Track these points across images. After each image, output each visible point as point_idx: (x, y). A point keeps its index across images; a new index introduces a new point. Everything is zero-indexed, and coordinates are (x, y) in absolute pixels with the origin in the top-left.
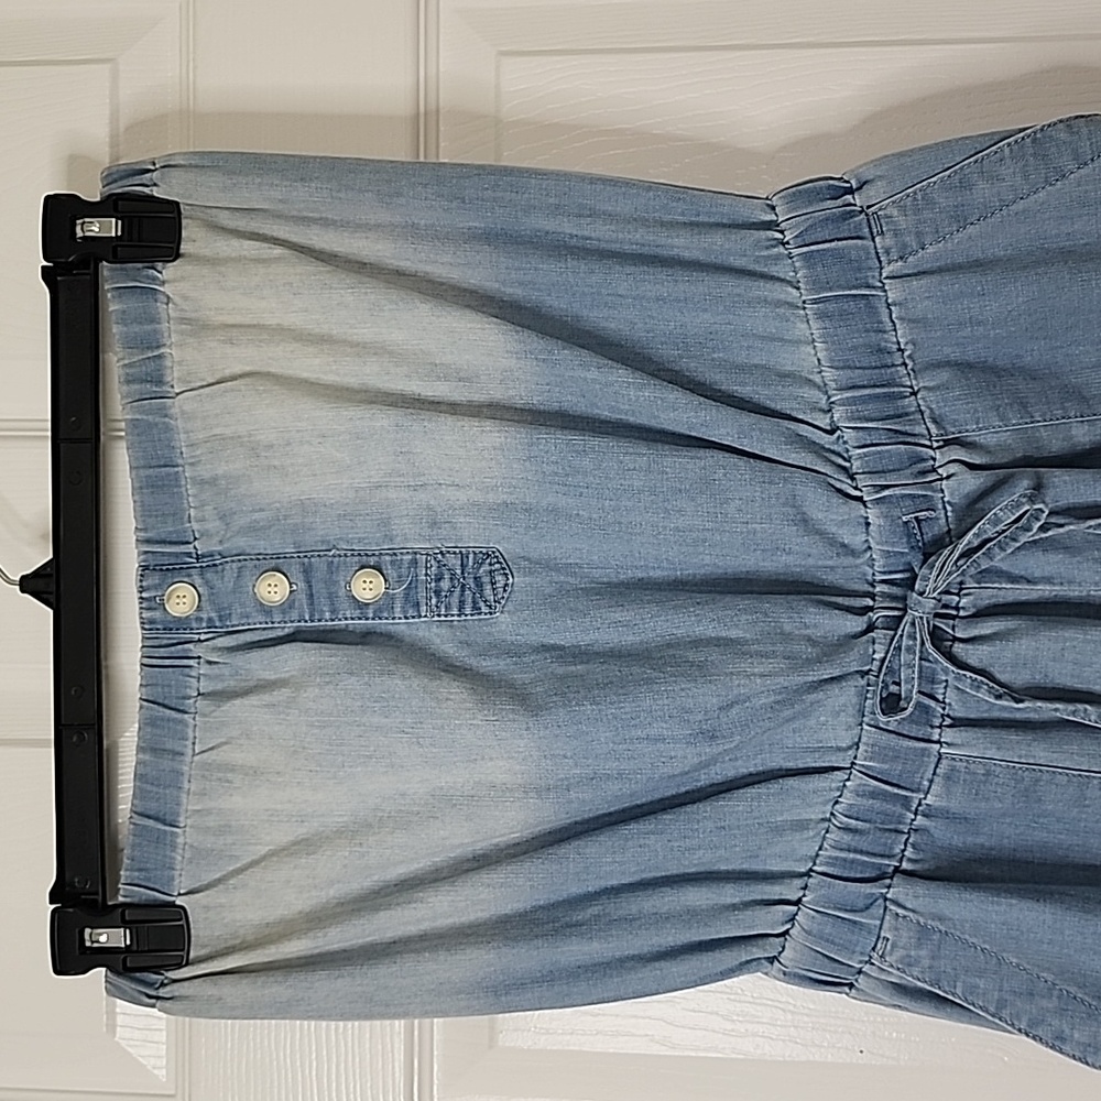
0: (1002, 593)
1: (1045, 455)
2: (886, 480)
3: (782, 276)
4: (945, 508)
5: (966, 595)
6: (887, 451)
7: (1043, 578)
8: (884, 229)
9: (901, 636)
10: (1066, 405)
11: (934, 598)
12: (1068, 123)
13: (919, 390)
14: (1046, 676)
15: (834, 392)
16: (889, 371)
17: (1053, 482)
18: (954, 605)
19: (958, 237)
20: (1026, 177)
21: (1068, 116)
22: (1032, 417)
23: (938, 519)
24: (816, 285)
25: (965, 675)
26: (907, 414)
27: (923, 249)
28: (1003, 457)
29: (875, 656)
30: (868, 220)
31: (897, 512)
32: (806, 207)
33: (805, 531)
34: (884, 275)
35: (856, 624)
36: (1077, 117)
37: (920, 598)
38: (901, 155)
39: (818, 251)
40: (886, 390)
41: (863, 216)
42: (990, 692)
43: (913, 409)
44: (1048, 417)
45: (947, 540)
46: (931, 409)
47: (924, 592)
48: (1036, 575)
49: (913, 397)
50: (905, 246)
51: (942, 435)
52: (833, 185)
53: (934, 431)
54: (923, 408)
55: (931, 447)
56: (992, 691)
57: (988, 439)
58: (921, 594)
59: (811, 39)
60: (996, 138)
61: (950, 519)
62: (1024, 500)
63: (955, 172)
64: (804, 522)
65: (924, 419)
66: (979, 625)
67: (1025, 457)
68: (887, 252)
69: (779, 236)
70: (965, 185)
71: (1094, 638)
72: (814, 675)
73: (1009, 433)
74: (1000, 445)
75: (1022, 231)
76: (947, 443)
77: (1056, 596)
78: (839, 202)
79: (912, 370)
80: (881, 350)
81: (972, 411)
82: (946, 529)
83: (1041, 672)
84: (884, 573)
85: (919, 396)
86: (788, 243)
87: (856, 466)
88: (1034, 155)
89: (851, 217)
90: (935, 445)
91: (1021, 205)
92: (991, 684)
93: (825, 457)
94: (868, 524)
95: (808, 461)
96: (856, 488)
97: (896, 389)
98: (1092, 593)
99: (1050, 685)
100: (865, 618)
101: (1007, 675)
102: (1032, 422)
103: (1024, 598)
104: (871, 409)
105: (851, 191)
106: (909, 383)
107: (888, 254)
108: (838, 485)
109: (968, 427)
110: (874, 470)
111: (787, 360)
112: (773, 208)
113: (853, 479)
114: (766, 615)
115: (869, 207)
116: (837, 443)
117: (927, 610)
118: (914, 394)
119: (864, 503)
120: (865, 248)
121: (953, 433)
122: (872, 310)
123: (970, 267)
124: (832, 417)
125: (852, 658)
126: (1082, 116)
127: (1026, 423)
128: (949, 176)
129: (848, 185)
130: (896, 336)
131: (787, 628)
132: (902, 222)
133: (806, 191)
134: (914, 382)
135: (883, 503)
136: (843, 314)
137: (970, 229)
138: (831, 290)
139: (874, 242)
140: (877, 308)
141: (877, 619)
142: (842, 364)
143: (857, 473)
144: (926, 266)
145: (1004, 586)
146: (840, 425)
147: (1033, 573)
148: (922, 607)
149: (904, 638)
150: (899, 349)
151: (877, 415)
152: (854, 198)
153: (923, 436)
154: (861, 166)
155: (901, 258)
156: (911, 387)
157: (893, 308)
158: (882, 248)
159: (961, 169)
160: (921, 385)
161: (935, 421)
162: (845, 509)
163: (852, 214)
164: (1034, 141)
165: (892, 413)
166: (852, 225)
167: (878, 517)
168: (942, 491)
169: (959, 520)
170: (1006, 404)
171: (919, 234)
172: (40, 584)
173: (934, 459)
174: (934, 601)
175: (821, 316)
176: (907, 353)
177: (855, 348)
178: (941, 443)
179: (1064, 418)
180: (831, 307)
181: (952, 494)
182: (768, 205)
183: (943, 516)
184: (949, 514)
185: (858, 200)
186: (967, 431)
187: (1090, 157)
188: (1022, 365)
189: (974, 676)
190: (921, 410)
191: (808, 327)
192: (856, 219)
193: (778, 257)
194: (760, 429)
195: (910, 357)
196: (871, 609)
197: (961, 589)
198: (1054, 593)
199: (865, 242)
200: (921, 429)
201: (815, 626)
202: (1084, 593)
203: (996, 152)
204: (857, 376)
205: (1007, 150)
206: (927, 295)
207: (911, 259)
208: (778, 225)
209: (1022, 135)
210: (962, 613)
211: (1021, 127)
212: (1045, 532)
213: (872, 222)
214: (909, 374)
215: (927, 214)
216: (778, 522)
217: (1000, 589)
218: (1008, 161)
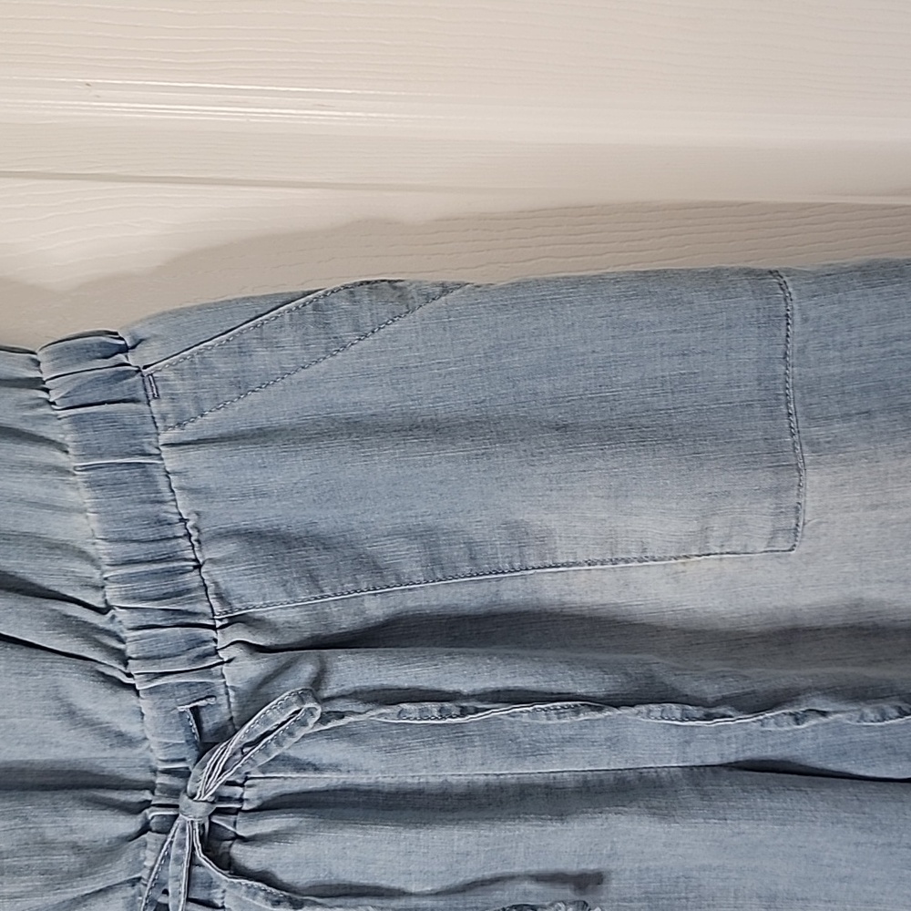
0: (287, 783)
1: (334, 632)
2: (160, 668)
3: (52, 437)
4: (227, 694)
5: (250, 786)
6: (163, 634)
7: (331, 765)
8: (160, 392)
9: (171, 842)
10: (357, 577)
11: (206, 801)
12: (350, 290)
13: (204, 563)
14: (330, 873)
15: (108, 567)
16: (168, 544)
17: (337, 667)
18: (238, 796)
19: (239, 404)
20: (306, 347)
21: (353, 281)
22: (322, 591)
23: (220, 705)
24: (87, 450)
25: (240, 883)
26: (189, 591)
27: (202, 415)
28: (288, 638)
29: (145, 863)
30: (143, 381)
31: (170, 703)
32: (73, 365)
33: (71, 724)
34: (161, 442)
35: (129, 825)
36: (362, 284)
37: (190, 801)
38: (178, 313)
39: (88, 414)
40: (163, 566)
41: (137, 377)
42: (267, 899)
43: (196, 584)
44: (339, 590)
45: (230, 728)
46: (216, 584)
47: (195, 795)
48: (324, 762)
49: (196, 572)
50: (182, 412)
51: (227, 613)
52: (104, 342)
53: (217, 607)
54: (207, 583)
55: (213, 628)
56: (270, 897)
57: (277, 615)
58: (192, 797)
59: (113, 171)
60: (279, 301)
61: (232, 705)
62: (294, 699)
63: (233, 335)
64: (71, 714)
65: (207, 595)
66: (261, 822)
67: (313, 637)
68: (164, 418)
69: (44, 395)
70: (243, 351)
71: (374, 838)
72: (72, 892)
73: (298, 609)
74: (288, 622)
75: (308, 399)
76: (233, 621)
77: (344, 782)
78: (111, 361)
79: (198, 541)
80: (161, 522)
81: (258, 587)
82: (227, 717)
83: (325, 870)
84: (166, 761)
85: (203, 570)
86: (54, 403)
87: (130, 649)
88: (315, 323)
89: (125, 379)
90: (219, 624)
91: (303, 374)
92: (269, 889)
93: (96, 640)
94: (143, 714)
95: (74, 647)
96: (129, 675)
97: (175, 564)
98: (380, 779)
99: (335, 883)
100: (140, 818)
101: (290, 874)
102: (322, 597)
103: (311, 787)
104: (147, 587)
105: (124, 349)
106: (193, 556)
107: (165, 420)
108: (109, 672)
109: (255, 603)
110: (150, 654)
111: (58, 528)
112: (38, 363)
113: (126, 665)
114: (26, 819)
115: (145, 367)
116: (112, 623)
117: (198, 815)
118: (199, 567)
119: (137, 692)
120: (141, 414)
121: (240, 610)
122: (149, 480)
123: (253, 437)
124: (105, 595)
125: (119, 869)
126: (368, 282)
127: (316, 599)
128: (228, 340)
129: (122, 342)
130: (177, 506)
131: (50, 833)
132: (180, 387)
133: (75, 348)
134: (198, 555)
135: (156, 692)
136: (117, 484)
137: (252, 396)
138: (101, 456)
139: (149, 405)
140: (153, 476)
141: (153, 818)
142: (116, 537)
143: (130, 658)
144: (207, 434)
145: (289, 775)
146: (113, 604)
147: (321, 759)
148: (194, 812)
149: (174, 845)
150: (182, 520)
151: (153, 593)
152: (127, 357)
153: (205, 614)
154: (137, 322)
155: (179, 424)
156: (196, 560)
157: (171, 477)
158: (159, 413)
159: (240, 333)
160: (207, 557)
161: (220, 597)
162: (114, 700)
163: (127, 375)
164: (316, 308)
165: (171, 590)
166: (126, 387)
167: (151, 709)
168: (223, 677)
169: (242, 706)
170: (294, 579)
171: (197, 400)
173: (216, 641)
174: (205, 804)
175: (93, 484)
176: (189, 524)
177: (130, 519)
178: (226, 622)
179: (356, 591)
180: (103, 474)
181: (233, 680)
182: (33, 360)
183: (225, 701)
184: (232, 700)
185: (133, 359)
186: (254, 607)
187: (370, 328)
188: (316, 532)
189: (250, 883)
190: (205, 585)
191: (79, 495)
192: (130, 380)
193: (46, 418)
194: (17, 613)
195: (195, 527)
196: (147, 804)
197: (247, 779)
198: (342, 780)
199: (139, 406)
200: (202, 607)
201: (83, 829)
202: (372, 781)
203: (277, 317)
204: (134, 550)
205: (287, 316)
206: (206, 465)
207: (189, 426)
208: (44, 383)
209: (302, 300)
210: (246, 807)
211: (307, 290)
212: (324, 725)
213: (147, 384)
214: (193, 545)
215: (205, 379)
216: (40, 716)
217: (285, 778)
218: (288, 328)
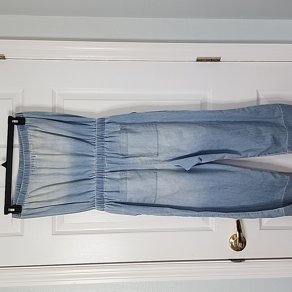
172: (4, 165)
